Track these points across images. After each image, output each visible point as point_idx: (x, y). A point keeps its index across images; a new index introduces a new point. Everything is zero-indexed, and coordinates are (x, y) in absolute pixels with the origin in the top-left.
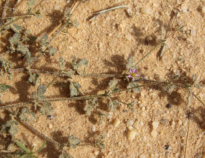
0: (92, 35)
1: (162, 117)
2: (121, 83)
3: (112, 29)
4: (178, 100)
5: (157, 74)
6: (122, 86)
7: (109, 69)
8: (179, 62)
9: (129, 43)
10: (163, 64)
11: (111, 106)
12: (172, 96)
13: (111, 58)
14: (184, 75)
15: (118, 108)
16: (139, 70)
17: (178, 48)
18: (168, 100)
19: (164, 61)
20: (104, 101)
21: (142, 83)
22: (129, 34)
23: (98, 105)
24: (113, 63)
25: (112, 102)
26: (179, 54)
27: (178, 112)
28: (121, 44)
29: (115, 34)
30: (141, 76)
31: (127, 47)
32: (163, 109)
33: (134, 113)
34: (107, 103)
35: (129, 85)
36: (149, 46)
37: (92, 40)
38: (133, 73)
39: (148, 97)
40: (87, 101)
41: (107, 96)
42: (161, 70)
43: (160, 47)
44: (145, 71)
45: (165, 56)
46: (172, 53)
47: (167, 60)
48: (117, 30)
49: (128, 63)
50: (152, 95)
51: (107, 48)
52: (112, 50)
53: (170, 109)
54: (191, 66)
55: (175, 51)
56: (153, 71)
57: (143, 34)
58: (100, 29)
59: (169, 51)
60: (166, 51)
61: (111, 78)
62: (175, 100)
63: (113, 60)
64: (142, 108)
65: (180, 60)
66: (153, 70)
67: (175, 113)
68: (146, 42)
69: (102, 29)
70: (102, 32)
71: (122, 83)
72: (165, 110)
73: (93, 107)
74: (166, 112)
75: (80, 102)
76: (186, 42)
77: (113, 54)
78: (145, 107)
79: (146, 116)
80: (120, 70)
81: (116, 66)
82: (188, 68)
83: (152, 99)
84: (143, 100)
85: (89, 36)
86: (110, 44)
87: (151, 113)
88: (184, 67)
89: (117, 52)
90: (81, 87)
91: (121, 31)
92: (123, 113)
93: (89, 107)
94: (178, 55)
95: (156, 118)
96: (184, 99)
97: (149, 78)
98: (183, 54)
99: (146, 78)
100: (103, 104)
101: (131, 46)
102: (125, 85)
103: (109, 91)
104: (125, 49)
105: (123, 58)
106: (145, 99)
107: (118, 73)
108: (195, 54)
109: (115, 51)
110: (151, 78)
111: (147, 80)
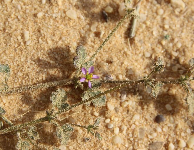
0: (9, 20)
1: (151, 139)
2: (71, 95)
3: (42, 5)
4: (173, 107)
5: (131, 69)
6: (74, 98)
7: (48, 73)
8: (164, 42)
9: (74, 24)
10: (138, 50)
11: (60, 135)
12: (162, 102)
13: (48, 54)
14: (176, 62)
15: (74, 137)
16: (99, 66)
17: (159, 18)
18: (156, 110)
19: (139, 44)
20: (48, 130)
21: (107, 88)
22: (71, 9)
23: (38, 137)
24: (51, 62)
25: (61, 129)
26: (163, 27)
27: (176, 126)
28: (60, 27)
29: (47, 12)
30: (104, 76)
31: (71, 32)
32: (151, 126)
33: (103, 142)
34: (54, 131)
35: (85, 95)
36: (109, 22)
37: (11, 28)
38: (88, 73)
39: (122, 110)
40: (19, 134)
41: (52, 119)
42: (136, 61)
43: (129, 22)
44: (108, 67)
45: (140, 34)
46: (150, 28)
47: (143, 41)
48: (51, 5)
49: (77, 59)
50: (128, 105)
51: (38, 38)
52: (46, 40)
53: (161, 124)
54: (185, 46)
55: (155, 23)
56: (123, 65)
57: (96, 4)
58: (22, 8)
59: (144, 26)
60: (140, 27)
61: (54, 89)
62: (168, 107)
63: (51, 56)
64: (113, 131)
65: (166, 37)
66: (122, 63)
67: (171, 129)
68: (104, 17)
69: (24, 7)
70: (25, 12)
71: (73, 94)
72: (155, 127)
73: (31, 142)
74: (155, 130)
75: (8, 137)
76: (172, 6)
77: (51, 48)
78: (118, 127)
79: (123, 143)
80: (66, 73)
81: (59, 67)
82: (181, 49)
83: (129, 112)
84: (113, 117)
85: (5, 23)
86: (43, 30)
87: (131, 135)
88: (175, 49)
89: (57, 42)
90: (4, 112)
91: (58, 5)
92: (83, 144)
93: (23, 144)
94: (161, 30)
95: (141, 143)
96: (183, 104)
97: (117, 77)
98: (170, 27)
99: (113, 78)
100: (46, 135)
101: (78, 28)
102: (79, 96)
103: (53, 110)
104: (69, 34)
105: (68, 51)
106: (116, 114)
107: (63, 78)
108: (190, 24)
109: (53, 40)
110: (121, 78)
111: (114, 82)
